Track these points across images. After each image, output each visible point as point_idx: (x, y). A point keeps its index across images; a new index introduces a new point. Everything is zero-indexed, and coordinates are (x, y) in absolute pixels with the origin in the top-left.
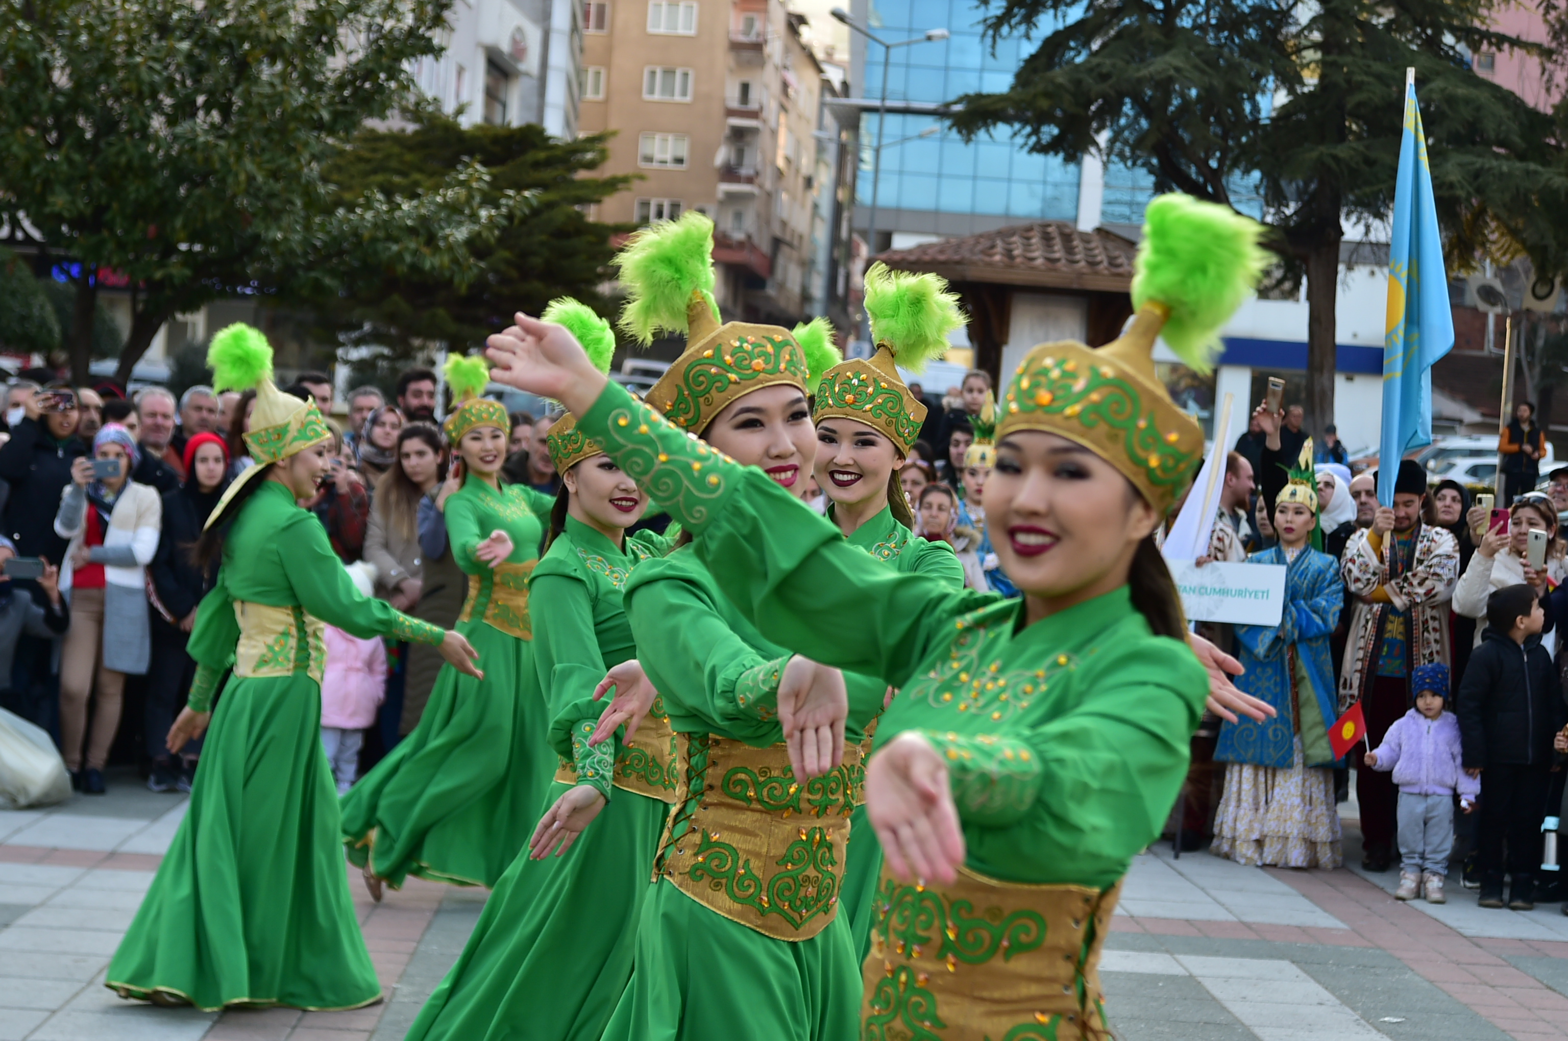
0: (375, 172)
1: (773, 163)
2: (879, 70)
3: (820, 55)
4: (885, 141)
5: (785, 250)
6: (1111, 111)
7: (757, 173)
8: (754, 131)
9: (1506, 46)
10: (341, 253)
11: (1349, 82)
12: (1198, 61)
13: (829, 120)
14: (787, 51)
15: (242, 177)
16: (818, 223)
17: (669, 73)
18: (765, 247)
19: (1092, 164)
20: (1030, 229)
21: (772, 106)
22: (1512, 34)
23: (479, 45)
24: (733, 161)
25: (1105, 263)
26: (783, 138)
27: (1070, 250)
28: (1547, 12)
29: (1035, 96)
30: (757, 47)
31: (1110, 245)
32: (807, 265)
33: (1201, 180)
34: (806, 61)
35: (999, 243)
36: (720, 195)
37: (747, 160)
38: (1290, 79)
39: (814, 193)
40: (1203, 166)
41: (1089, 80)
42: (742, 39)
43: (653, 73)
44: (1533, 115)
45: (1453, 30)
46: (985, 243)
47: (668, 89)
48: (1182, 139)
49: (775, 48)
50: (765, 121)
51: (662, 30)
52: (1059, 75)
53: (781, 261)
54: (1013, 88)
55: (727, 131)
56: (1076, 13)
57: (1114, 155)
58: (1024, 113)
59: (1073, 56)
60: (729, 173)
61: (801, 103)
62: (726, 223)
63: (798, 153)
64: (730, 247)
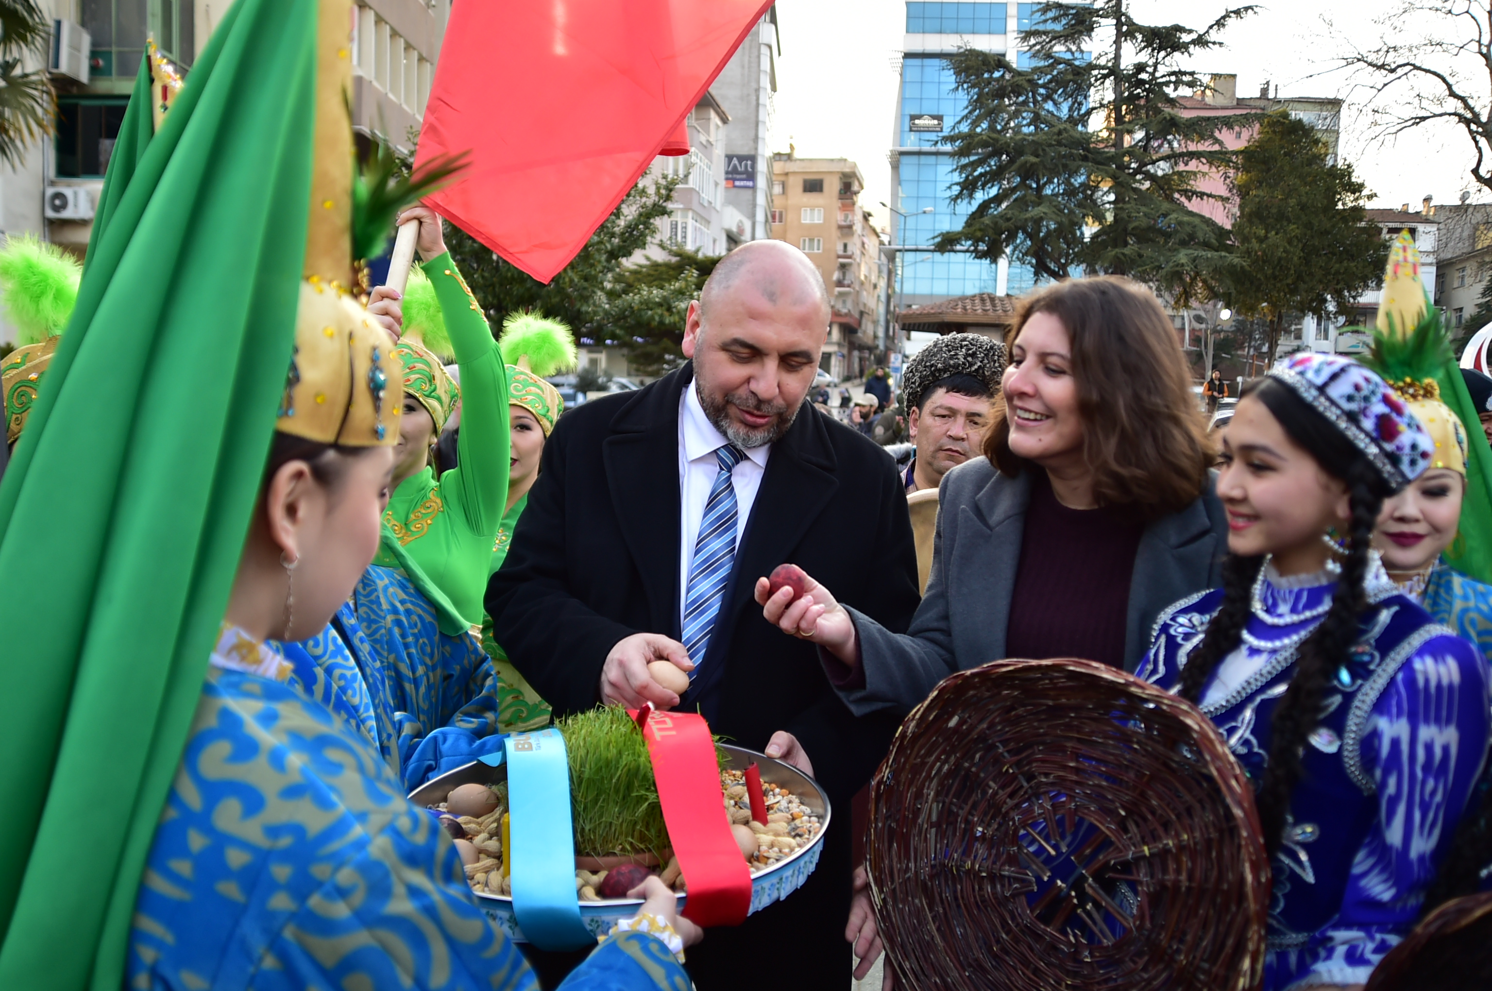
0: (655, 280)
1: (859, 277)
2: (902, 232)
3: (878, 230)
4: (905, 264)
5: (865, 316)
6: (1012, 237)
7: (852, 283)
8: (850, 264)
9: (1205, 197)
10: (625, 318)
11: (1129, 217)
12: (1055, 210)
13: (883, 257)
14: (863, 228)
15: (567, 280)
16: (880, 303)
17: (811, 240)
18: (857, 316)
19: (1003, 262)
20: (974, 296)
21: (858, 252)
22: (1209, 192)
23: (723, 229)
24: (841, 278)
26: (863, 267)
27: (994, 305)
28: (1225, 179)
29: (975, 230)
30: (850, 227)
31: (1011, 300)
32: (875, 323)
33: (1057, 269)
34: (872, 233)
35: (960, 303)
36: (836, 293)
37: (847, 277)
38: (1099, 217)
39: (878, 290)
40: (1057, 262)
41: (1001, 221)
42: (843, 223)
43: (804, 241)
44: (1221, 229)
45: (1179, 191)
46: (953, 304)
48: (1047, 250)
49: (858, 227)
50: (855, 260)
51: (808, 222)
52: (986, 220)
53: (864, 321)
54: (964, 228)
55: (838, 265)
56: (993, 191)
57: (1014, 258)
58: (970, 239)
59: (993, 211)
60: (840, 283)
61: (871, 252)
62: (839, 305)
63: (870, 273)
64: (841, 315)
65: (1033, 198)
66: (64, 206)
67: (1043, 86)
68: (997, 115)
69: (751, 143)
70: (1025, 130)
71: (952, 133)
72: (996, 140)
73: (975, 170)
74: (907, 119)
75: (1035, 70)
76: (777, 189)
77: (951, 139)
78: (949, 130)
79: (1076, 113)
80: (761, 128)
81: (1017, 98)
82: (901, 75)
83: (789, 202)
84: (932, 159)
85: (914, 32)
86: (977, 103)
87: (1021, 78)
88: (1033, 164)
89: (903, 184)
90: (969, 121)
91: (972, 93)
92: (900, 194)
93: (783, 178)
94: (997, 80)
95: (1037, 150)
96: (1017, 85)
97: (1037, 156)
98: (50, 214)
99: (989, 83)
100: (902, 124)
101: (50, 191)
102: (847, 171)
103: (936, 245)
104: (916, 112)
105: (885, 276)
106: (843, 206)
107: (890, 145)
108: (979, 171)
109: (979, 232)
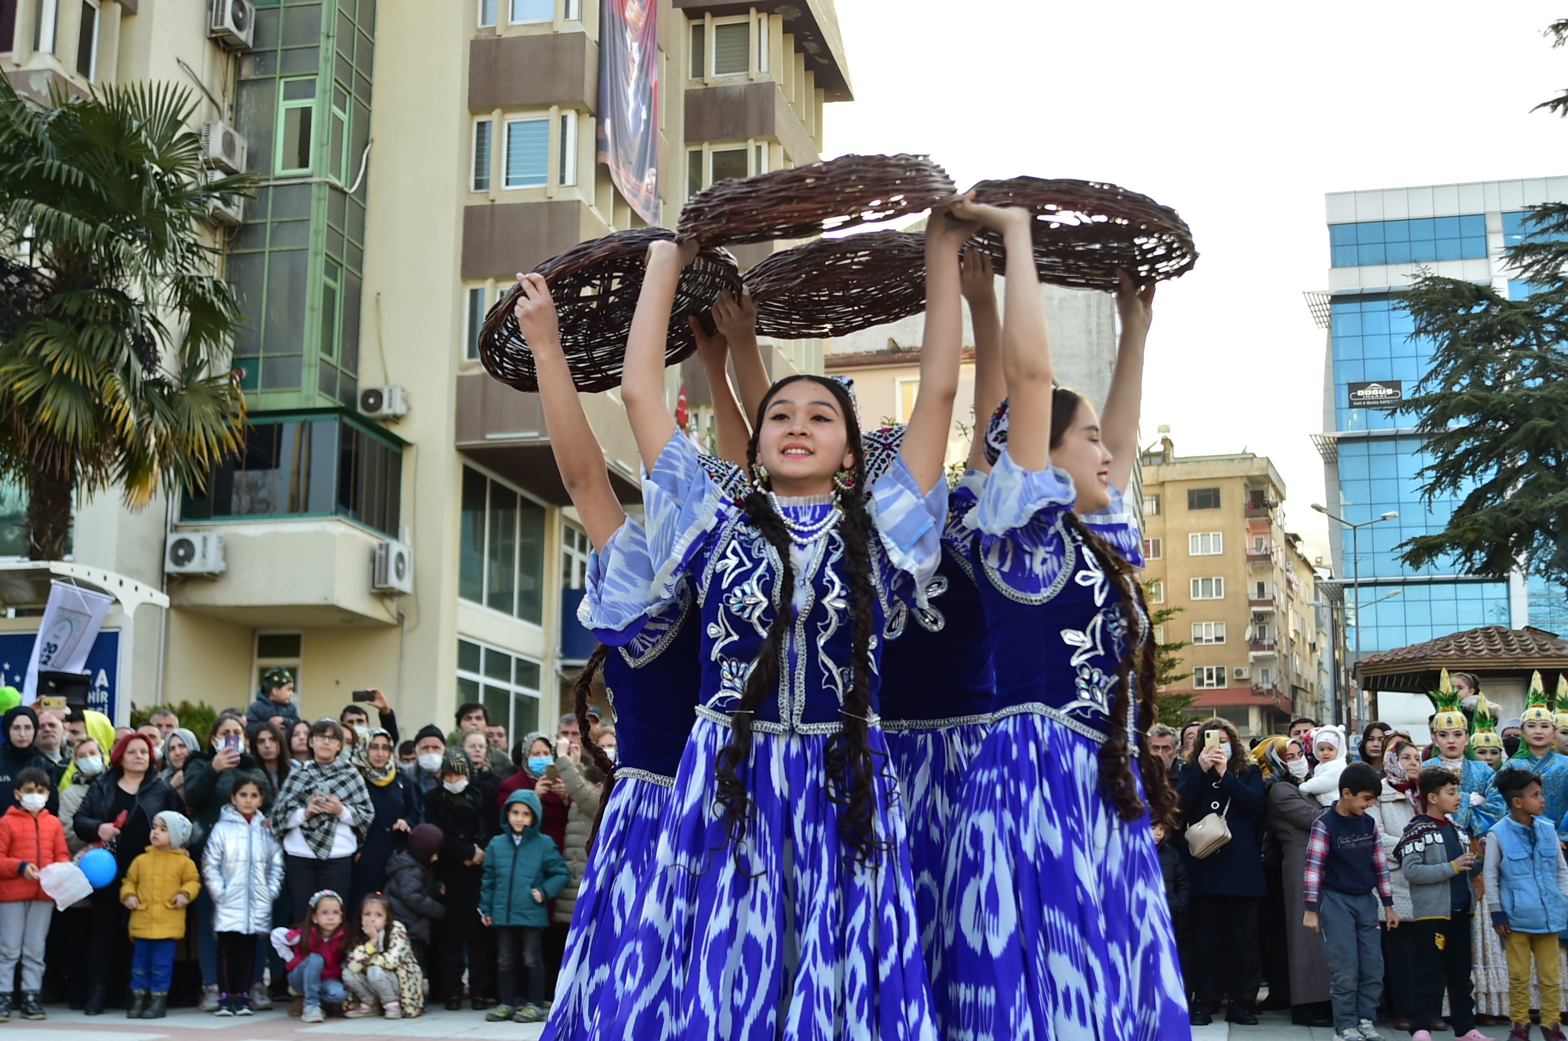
1: (1286, 634)
2: (1351, 557)
3: (1313, 563)
4: (1360, 605)
5: (1301, 694)
6: (1525, 539)
7: (1276, 643)
8: (1271, 614)
13: (1322, 599)
14: (1287, 559)
16: (1323, 675)
17: (1207, 581)
18: (1287, 693)
19: (1516, 576)
20: (1475, 631)
21: (1281, 599)
24: (1258, 635)
25: (1536, 649)
26: (1291, 617)
27: (1507, 643)
29: (1465, 531)
30: (1267, 557)
31: (1538, 637)
32: (1319, 704)
34: (1303, 565)
35: (1452, 643)
36: (1251, 660)
37: (1267, 634)
39: (1318, 655)
41: (1506, 518)
42: (1255, 553)
43: (1196, 582)
47: (1207, 591)
49: (1279, 557)
50: (1277, 608)
51: (1199, 553)
52: (1481, 516)
53: (1299, 701)
54: (1447, 530)
55: (1252, 616)
56: (1489, 476)
57: (1531, 570)
58: (1459, 545)
59: (1493, 502)
60: (1256, 644)
61: (1302, 594)
62: (1257, 678)
63: (1303, 628)
64: (1262, 694)
65: (1552, 480)
66: (189, 557)
67: (1550, 320)
68: (1484, 366)
70: (1530, 383)
71: (1417, 396)
72: (1485, 400)
73: (1457, 446)
74: (1345, 391)
75: (1535, 299)
76: (1149, 507)
77: (1415, 404)
78: (1412, 391)
81: (1513, 340)
82: (1330, 327)
83: (1168, 525)
84: (1389, 446)
85: (1344, 266)
86: (1451, 351)
87: (1513, 311)
88: (1545, 431)
89: (1346, 485)
90: (1441, 377)
91: (1440, 338)
92: (1342, 502)
93: (1156, 490)
94: (1478, 316)
95: (1549, 409)
96: (1509, 322)
97: (1552, 418)
98: (170, 567)
99: (1467, 322)
100: (1337, 398)
101: (172, 539)
102: (1256, 473)
103: (1406, 557)
104: (1358, 378)
105: (1327, 628)
106: (1254, 526)
107: (1320, 431)
108: (1464, 446)
109: (1471, 536)
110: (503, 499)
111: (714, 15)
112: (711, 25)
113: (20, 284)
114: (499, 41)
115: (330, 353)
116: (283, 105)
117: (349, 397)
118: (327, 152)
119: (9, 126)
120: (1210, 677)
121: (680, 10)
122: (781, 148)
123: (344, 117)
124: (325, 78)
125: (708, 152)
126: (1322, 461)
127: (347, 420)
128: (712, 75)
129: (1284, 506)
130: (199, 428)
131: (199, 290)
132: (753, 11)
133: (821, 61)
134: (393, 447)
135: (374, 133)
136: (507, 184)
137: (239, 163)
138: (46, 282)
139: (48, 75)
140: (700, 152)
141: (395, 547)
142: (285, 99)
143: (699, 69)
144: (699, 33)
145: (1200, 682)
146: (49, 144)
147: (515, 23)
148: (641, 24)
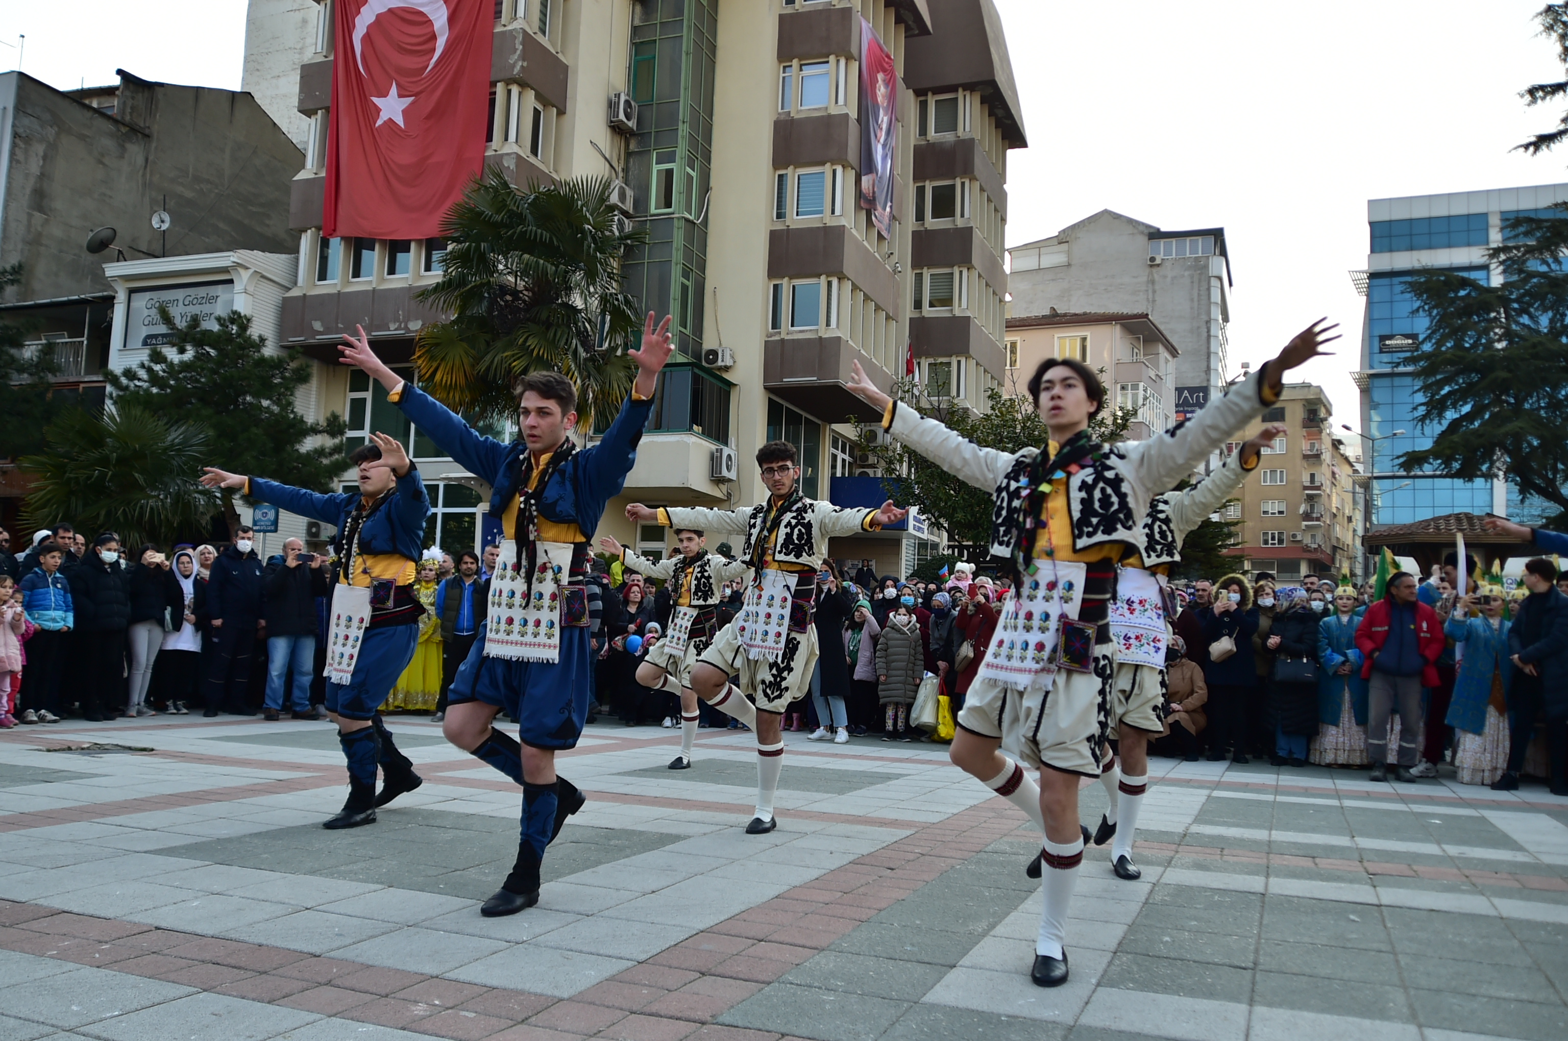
1: (1330, 510)
3: (1352, 460)
5: (1339, 552)
6: (1488, 454)
7: (1322, 516)
8: (1320, 495)
12: (1536, 425)
13: (1358, 487)
14: (1333, 457)
16: (1357, 538)
17: (1273, 472)
18: (1328, 550)
20: (1450, 516)
21: (1327, 485)
24: (1309, 510)
26: (1334, 498)
27: (1472, 524)
29: (1445, 448)
30: (1318, 456)
32: (1353, 559)
33: (1544, 487)
34: (1344, 462)
35: (1432, 524)
36: (1303, 528)
37: (1316, 510)
39: (1353, 524)
40: (1545, 477)
41: (1475, 439)
42: (1309, 453)
43: (1265, 472)
46: (1425, 524)
47: (1273, 479)
48: (1532, 466)
49: (1327, 456)
50: (1324, 491)
52: (1457, 437)
53: (1338, 557)
54: (1432, 447)
55: (1305, 497)
56: (1466, 409)
58: (1440, 458)
59: (1465, 427)
60: (1307, 516)
61: (1343, 482)
62: (1307, 540)
63: (1343, 506)
64: (1310, 551)
65: (1511, 414)
67: (1516, 301)
68: (1464, 333)
69: (1203, 374)
72: (1464, 358)
73: (1442, 389)
74: (1377, 341)
75: (1506, 285)
77: (1415, 359)
79: (1558, 325)
80: (1213, 359)
81: (1487, 314)
82: (1367, 296)
85: (1381, 251)
86: (1440, 323)
87: (1489, 294)
88: (1505, 379)
89: (1377, 407)
90: (1434, 341)
91: (1433, 314)
92: (1373, 419)
94: (1463, 298)
95: (1511, 364)
96: (1486, 302)
97: (1509, 371)
99: (1454, 302)
100: (1371, 346)
102: (1312, 397)
103: (1402, 465)
104: (1386, 332)
105: (1361, 506)
106: (1309, 434)
107: (1358, 369)
108: (1447, 389)
109: (1448, 452)
110: (793, 419)
111: (934, 94)
112: (932, 101)
113: (513, 301)
114: (793, 121)
115: (686, 328)
116: (656, 168)
117: (697, 355)
118: (683, 197)
119: (505, 206)
120: (1273, 539)
121: (911, 91)
122: (978, 183)
123: (694, 174)
124: (682, 149)
125: (929, 186)
126: (1358, 391)
127: (696, 370)
128: (932, 134)
129: (1331, 420)
130: (616, 386)
131: (616, 303)
132: (960, 90)
133: (1007, 121)
134: (726, 388)
135: (712, 184)
136: (797, 215)
137: (629, 206)
138: (527, 298)
139: (515, 156)
140: (924, 187)
141: (726, 451)
142: (657, 164)
143: (923, 131)
144: (923, 106)
145: (1266, 542)
146: (529, 217)
147: (803, 108)
148: (885, 105)
